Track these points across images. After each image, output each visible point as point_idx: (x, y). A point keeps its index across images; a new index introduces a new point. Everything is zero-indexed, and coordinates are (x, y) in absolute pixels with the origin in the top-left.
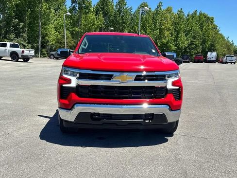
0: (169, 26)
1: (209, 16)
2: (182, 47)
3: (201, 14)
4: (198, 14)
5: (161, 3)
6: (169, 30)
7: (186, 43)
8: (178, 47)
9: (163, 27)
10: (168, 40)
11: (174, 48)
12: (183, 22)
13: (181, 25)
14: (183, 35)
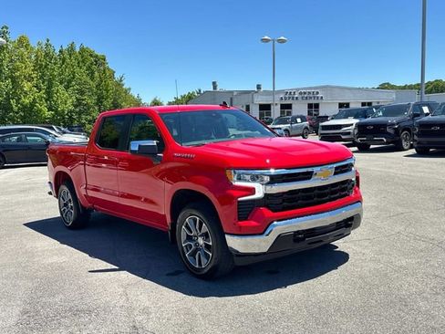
0: (29, 71)
1: (96, 53)
2: (63, 111)
3: (83, 50)
4: (77, 50)
5: (7, 28)
6: (30, 79)
7: (69, 102)
8: (56, 111)
9: (18, 74)
10: (34, 99)
11: (48, 114)
12: (55, 64)
13: (53, 69)
14: (61, 88)
